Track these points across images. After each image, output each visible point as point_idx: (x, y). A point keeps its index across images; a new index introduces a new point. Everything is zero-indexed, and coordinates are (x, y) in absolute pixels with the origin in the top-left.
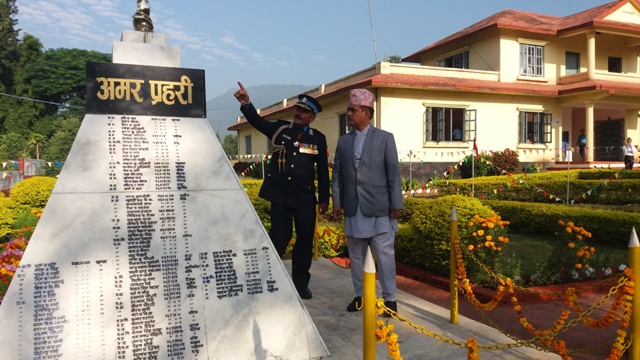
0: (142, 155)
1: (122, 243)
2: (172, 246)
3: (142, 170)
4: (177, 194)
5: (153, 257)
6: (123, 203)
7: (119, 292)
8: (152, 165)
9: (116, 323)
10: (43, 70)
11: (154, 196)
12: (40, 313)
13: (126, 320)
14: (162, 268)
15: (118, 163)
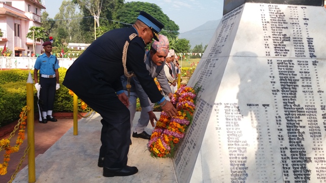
0: (284, 32)
1: (278, 93)
2: (311, 98)
3: (285, 43)
4: (310, 61)
5: (299, 105)
6: (275, 65)
7: (279, 128)
8: (292, 39)
9: (280, 150)
10: (124, 12)
11: (295, 61)
12: (231, 137)
13: (286, 148)
14: (306, 113)
15: (270, 37)
